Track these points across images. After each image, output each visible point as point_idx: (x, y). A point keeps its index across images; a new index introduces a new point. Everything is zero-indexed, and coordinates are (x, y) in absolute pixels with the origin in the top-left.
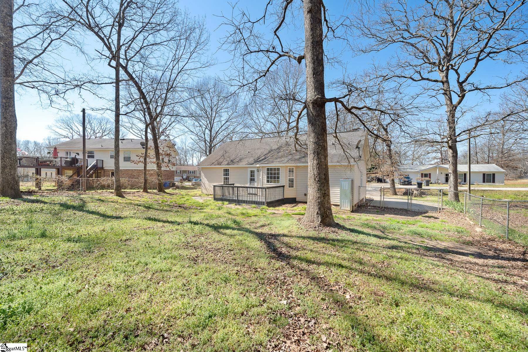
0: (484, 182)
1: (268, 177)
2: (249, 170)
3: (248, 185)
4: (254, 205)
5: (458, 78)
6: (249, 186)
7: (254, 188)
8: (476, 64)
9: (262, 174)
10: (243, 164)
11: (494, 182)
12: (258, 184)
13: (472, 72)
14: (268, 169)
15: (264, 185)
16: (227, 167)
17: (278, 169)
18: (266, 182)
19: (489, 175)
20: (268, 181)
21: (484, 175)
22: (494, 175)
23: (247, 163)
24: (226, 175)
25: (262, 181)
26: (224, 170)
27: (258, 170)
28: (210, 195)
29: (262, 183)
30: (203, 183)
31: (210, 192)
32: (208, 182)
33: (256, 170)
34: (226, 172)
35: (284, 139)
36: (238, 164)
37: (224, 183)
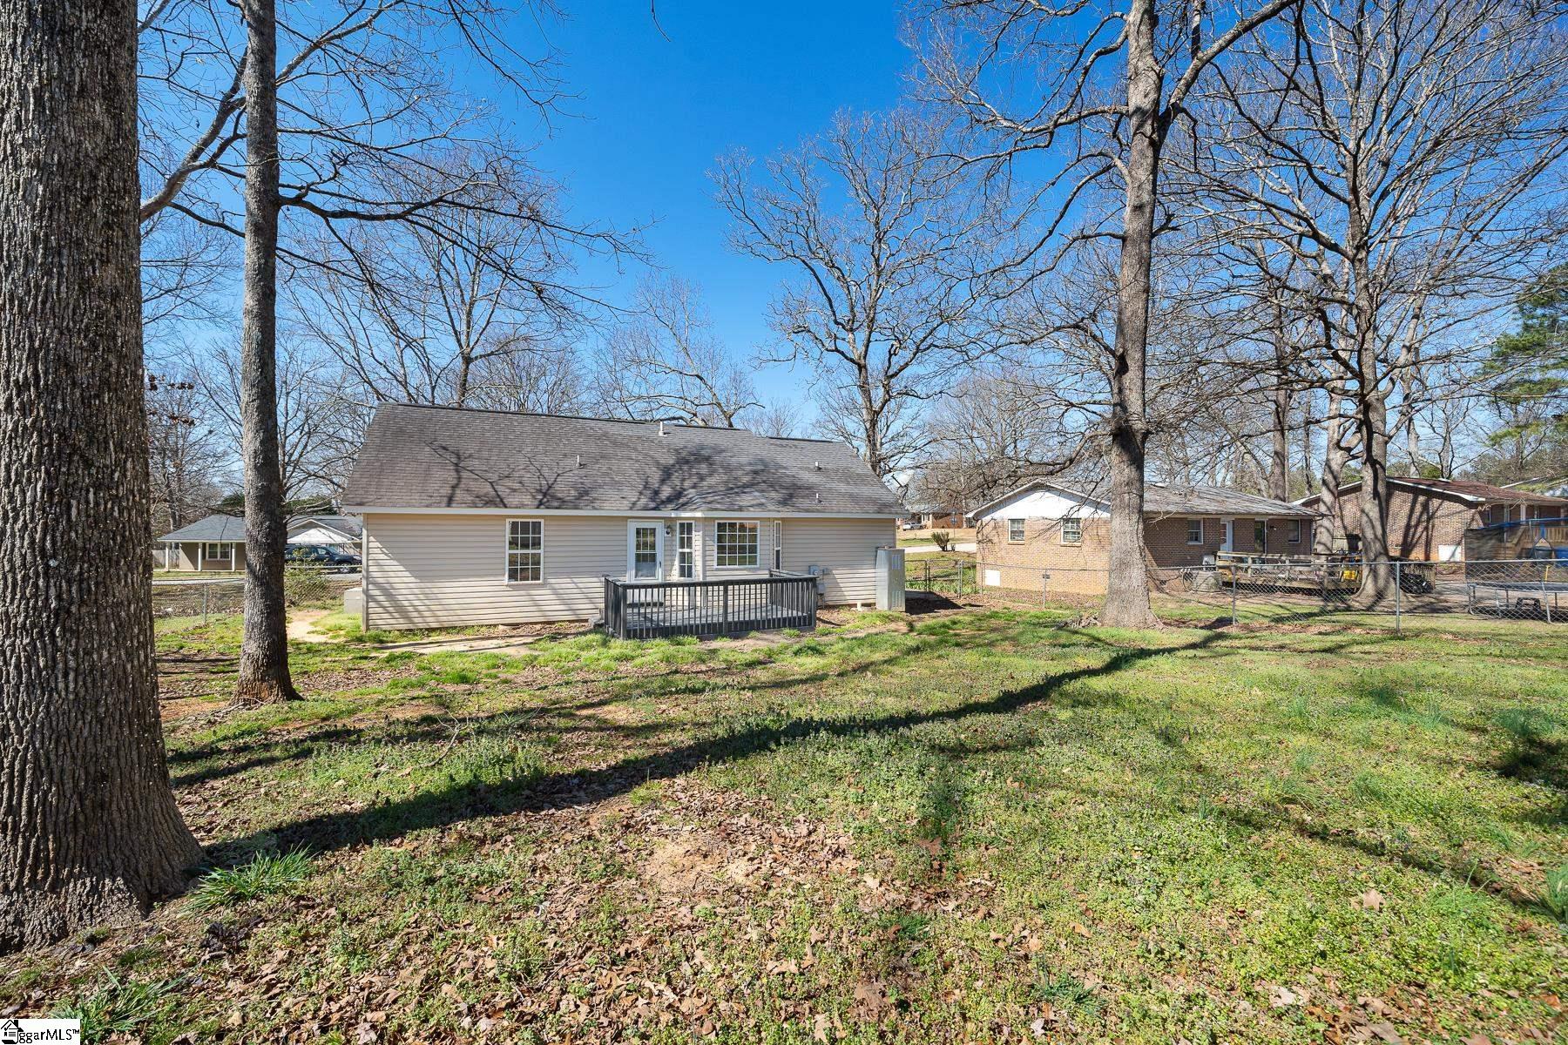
1: (721, 549)
2: (632, 527)
3: (630, 577)
4: (788, 631)
6: (634, 582)
9: (703, 541)
10: (613, 505)
12: (667, 572)
14: (721, 527)
15: (708, 573)
16: (530, 513)
18: (715, 563)
20: (721, 561)
23: (633, 506)
24: (525, 546)
25: (704, 561)
26: (514, 525)
27: (670, 529)
28: (433, 630)
29: (704, 566)
30: (374, 584)
31: (429, 620)
32: (413, 579)
33: (660, 527)
34: (525, 535)
35: (661, 434)
36: (594, 508)
37: (513, 575)
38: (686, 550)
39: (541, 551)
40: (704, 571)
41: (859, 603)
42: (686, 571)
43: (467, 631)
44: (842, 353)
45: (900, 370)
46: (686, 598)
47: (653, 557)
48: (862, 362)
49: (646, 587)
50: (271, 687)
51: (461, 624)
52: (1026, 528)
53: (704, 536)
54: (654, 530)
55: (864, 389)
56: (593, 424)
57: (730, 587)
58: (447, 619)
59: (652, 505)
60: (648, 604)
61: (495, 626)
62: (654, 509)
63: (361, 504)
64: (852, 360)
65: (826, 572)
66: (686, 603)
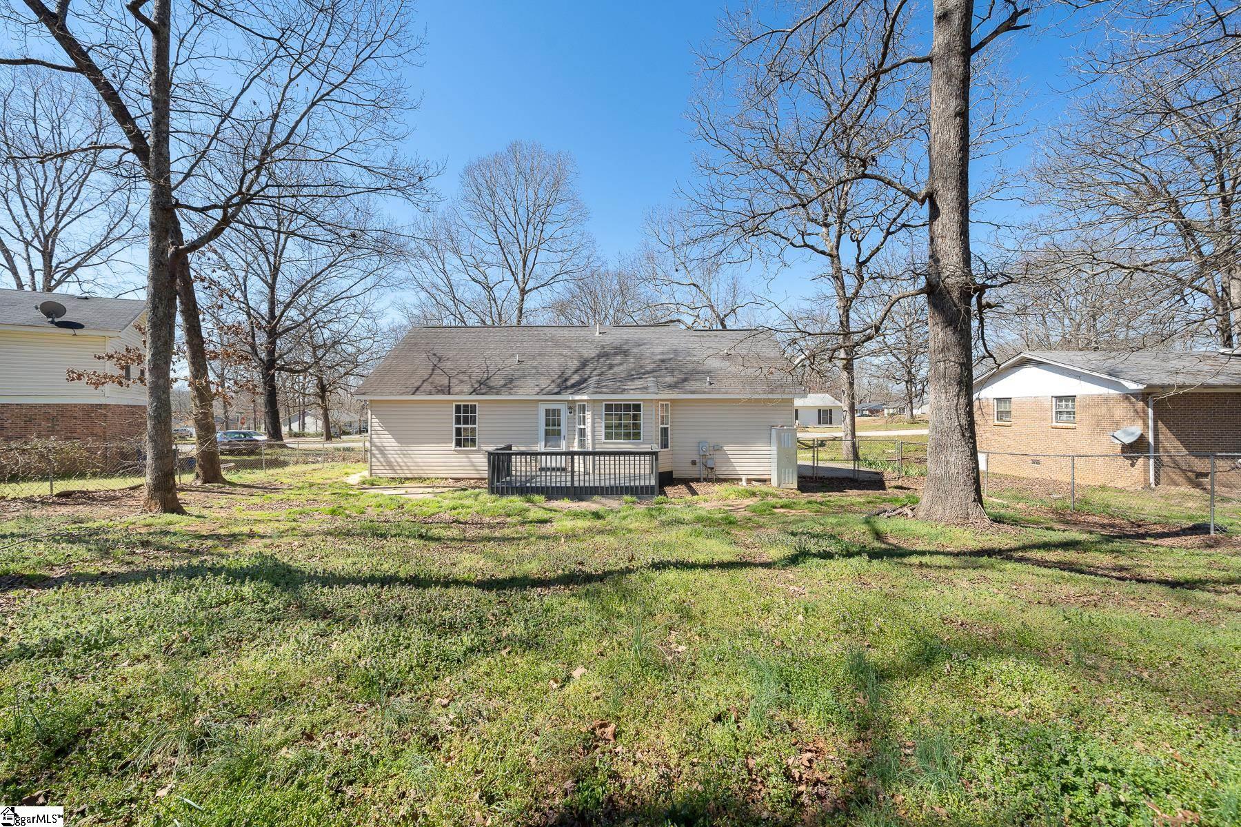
0: (819, 423)
1: (608, 426)
2: (542, 408)
3: (540, 448)
4: (627, 498)
5: (859, 255)
6: (543, 450)
7: (561, 454)
8: (885, 238)
9: (593, 419)
10: (526, 391)
11: (831, 423)
12: (570, 443)
13: (878, 249)
14: (608, 407)
15: (597, 446)
16: (466, 398)
17: (637, 407)
18: (603, 437)
19: (825, 411)
20: (608, 436)
21: (819, 411)
22: (831, 410)
23: (541, 392)
24: (466, 423)
25: (593, 436)
26: (458, 407)
27: (571, 409)
28: (407, 479)
29: (593, 440)
30: (376, 446)
31: (407, 472)
32: (396, 444)
33: (564, 409)
34: (465, 414)
35: (597, 334)
36: (510, 394)
37: (458, 443)
38: (582, 427)
39: (476, 426)
40: (594, 444)
41: (744, 478)
42: (582, 443)
43: (428, 482)
44: (812, 247)
45: (871, 256)
46: (582, 465)
47: (559, 433)
48: (835, 253)
49: (552, 454)
50: (156, 504)
51: (426, 476)
52: (1013, 407)
53: (593, 415)
54: (559, 410)
55: (837, 277)
56: (546, 330)
57: (576, 457)
58: (416, 472)
59: (556, 390)
60: (553, 469)
61: (446, 479)
62: (556, 394)
63: (364, 394)
64: (823, 253)
65: (718, 449)
66: (582, 470)
